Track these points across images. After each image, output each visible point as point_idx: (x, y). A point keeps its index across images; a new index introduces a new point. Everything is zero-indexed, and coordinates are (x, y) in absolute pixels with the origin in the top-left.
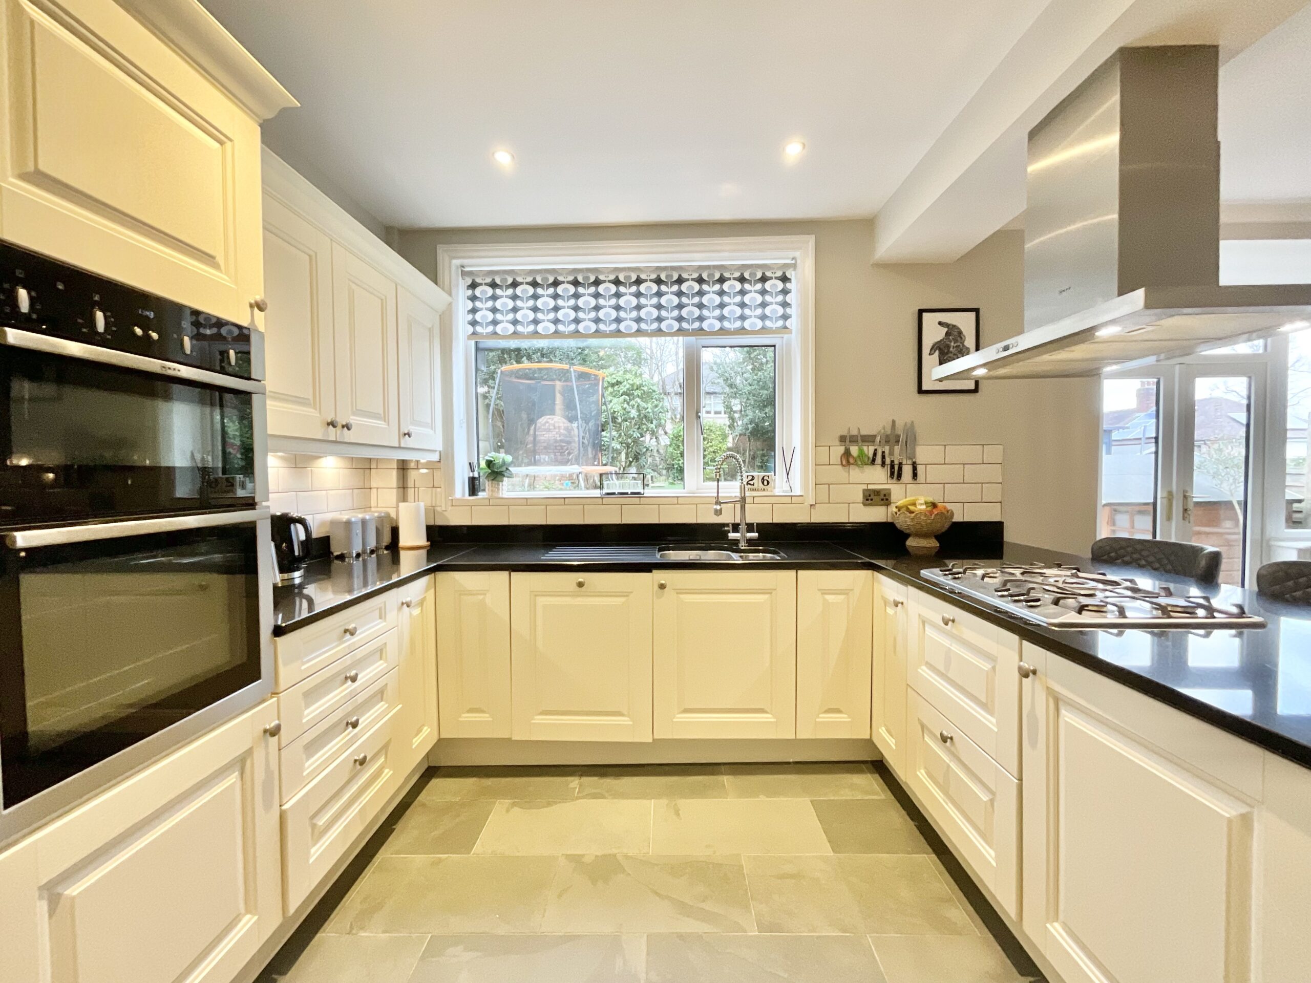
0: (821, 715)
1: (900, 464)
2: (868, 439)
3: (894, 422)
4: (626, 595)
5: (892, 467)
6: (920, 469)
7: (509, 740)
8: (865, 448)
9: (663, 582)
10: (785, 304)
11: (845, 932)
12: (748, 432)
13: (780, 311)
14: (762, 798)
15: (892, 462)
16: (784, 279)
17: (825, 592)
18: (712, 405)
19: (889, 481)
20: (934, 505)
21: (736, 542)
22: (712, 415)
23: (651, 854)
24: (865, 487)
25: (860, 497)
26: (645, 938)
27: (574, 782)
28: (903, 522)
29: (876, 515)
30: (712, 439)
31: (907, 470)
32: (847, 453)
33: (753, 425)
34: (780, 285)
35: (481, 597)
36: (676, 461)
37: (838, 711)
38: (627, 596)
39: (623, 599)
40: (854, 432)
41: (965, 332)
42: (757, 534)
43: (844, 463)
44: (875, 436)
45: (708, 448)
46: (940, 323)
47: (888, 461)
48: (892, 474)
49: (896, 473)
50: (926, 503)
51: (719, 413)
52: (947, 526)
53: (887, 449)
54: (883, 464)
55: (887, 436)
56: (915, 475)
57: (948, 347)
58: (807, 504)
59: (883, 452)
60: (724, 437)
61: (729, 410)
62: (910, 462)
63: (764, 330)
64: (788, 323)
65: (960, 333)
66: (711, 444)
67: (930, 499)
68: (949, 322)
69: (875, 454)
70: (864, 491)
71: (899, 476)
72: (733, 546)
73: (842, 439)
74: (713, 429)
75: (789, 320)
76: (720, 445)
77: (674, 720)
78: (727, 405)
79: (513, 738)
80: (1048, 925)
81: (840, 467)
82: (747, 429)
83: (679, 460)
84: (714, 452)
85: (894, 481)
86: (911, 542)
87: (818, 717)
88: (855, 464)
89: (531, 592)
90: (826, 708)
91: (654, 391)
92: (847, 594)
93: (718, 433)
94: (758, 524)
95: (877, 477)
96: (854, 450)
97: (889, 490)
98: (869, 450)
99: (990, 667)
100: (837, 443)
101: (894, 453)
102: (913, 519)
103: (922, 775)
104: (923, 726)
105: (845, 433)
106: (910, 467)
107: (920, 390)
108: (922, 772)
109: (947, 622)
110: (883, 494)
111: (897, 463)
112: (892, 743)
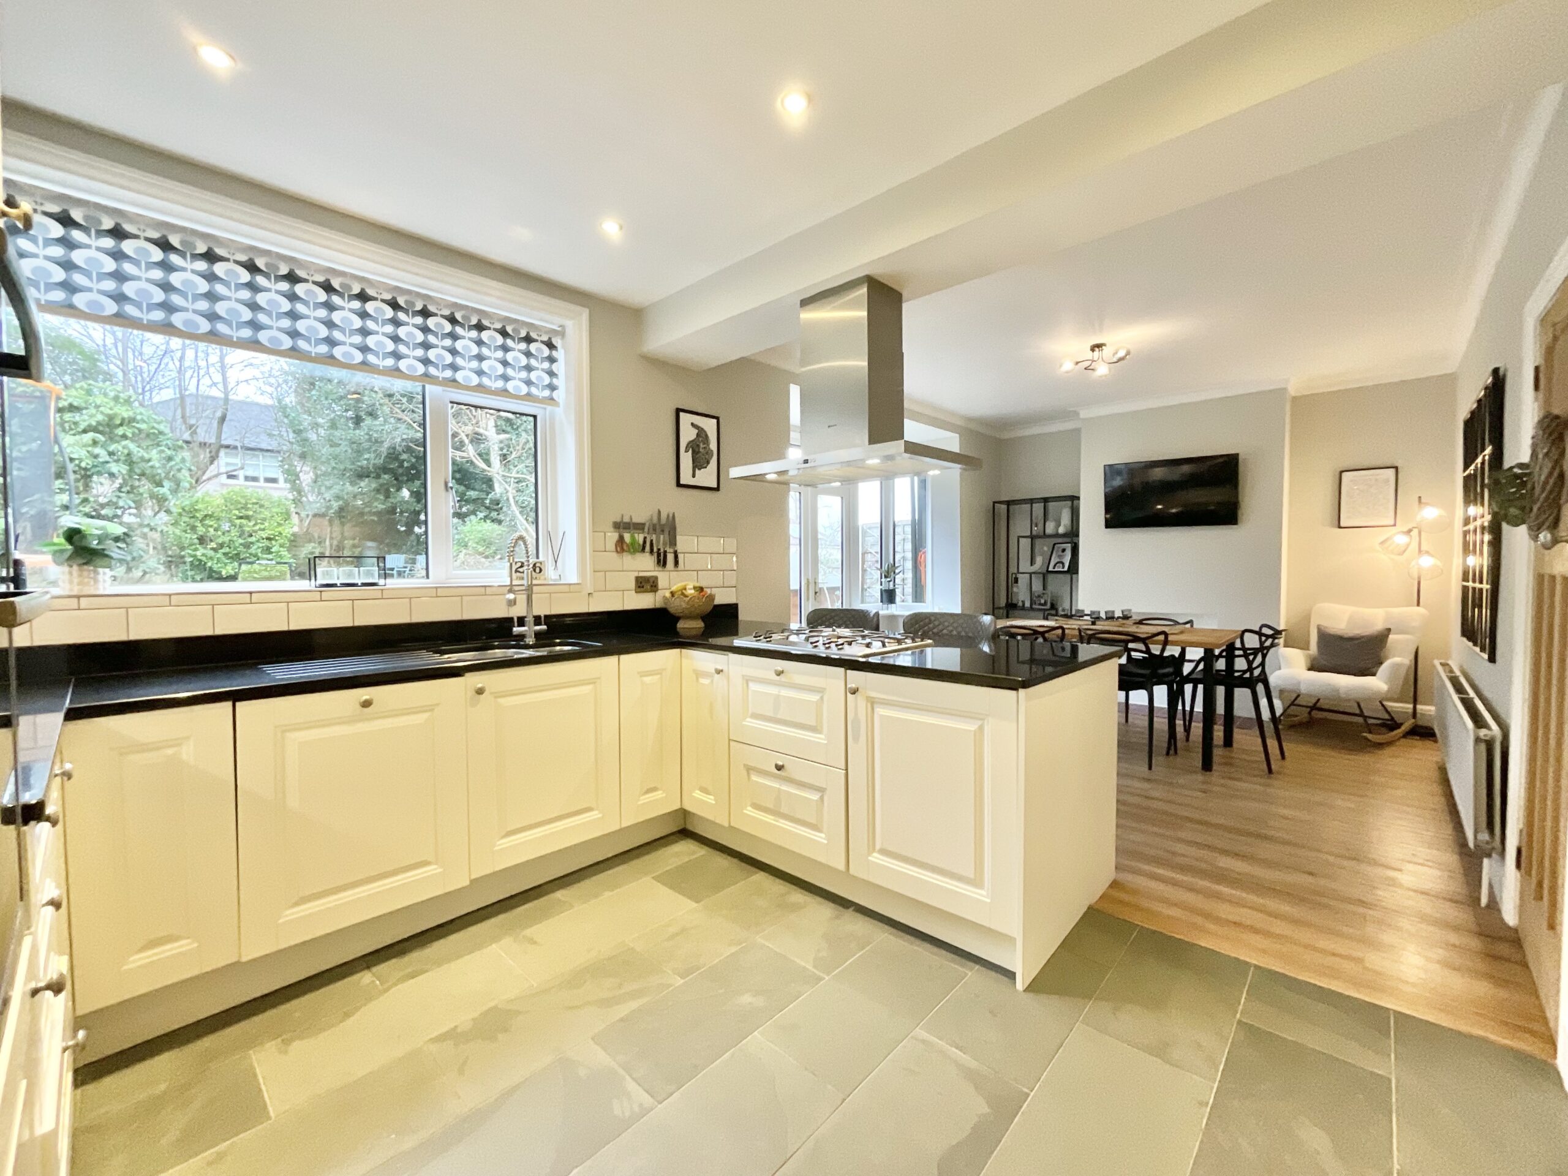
0: (642, 798)
1: (665, 552)
2: (639, 527)
3: (659, 512)
4: (430, 709)
5: (659, 555)
6: (681, 556)
7: (237, 963)
8: (636, 535)
9: (480, 685)
10: (551, 374)
11: (741, 944)
12: (332, 511)
13: (547, 380)
14: (607, 894)
15: (659, 550)
16: (550, 345)
17: (643, 674)
18: (261, 467)
19: (656, 569)
20: (701, 589)
21: (522, 637)
22: (262, 483)
23: (535, 985)
24: (636, 574)
25: (632, 584)
26: (591, 1042)
27: (365, 978)
28: (677, 606)
29: (644, 601)
30: (264, 520)
31: (670, 558)
32: (621, 539)
33: (341, 503)
34: (546, 352)
35: (170, 751)
36: (190, 552)
37: (654, 789)
38: (432, 710)
39: (425, 716)
40: (626, 519)
41: (709, 435)
42: (545, 627)
43: (619, 549)
44: (644, 524)
45: (256, 532)
46: (692, 424)
47: (655, 550)
48: (659, 562)
49: (662, 562)
50: (695, 588)
51: (274, 480)
52: (710, 608)
53: (654, 537)
54: (652, 551)
55: (654, 526)
56: (676, 563)
57: (698, 446)
58: (585, 593)
59: (652, 541)
60: (287, 516)
61: (293, 477)
62: (672, 550)
63: (529, 396)
64: (555, 394)
65: (707, 436)
66: (262, 527)
67: (697, 585)
68: (701, 425)
69: (645, 542)
70: (636, 578)
71: (665, 564)
72: (519, 642)
73: (617, 526)
74: (267, 504)
75: (555, 392)
76: (280, 529)
77: (496, 848)
78: (288, 470)
79: (244, 959)
80: (870, 858)
81: (615, 554)
82: (329, 508)
83: (196, 550)
84: (269, 539)
85: (660, 569)
86: (681, 625)
87: (639, 800)
88: (629, 551)
89: (276, 727)
90: (645, 789)
91: (161, 433)
92: (661, 674)
93: (274, 510)
94: (546, 616)
95: (645, 564)
96: (627, 537)
97: (656, 578)
98: (640, 538)
99: (818, 698)
100: (612, 529)
101: (660, 541)
102: (683, 603)
103: (750, 811)
104: (749, 769)
105: (618, 520)
106: (673, 555)
107: (679, 485)
108: (749, 808)
109: (779, 673)
110: (651, 581)
111: (662, 551)
112: (710, 799)
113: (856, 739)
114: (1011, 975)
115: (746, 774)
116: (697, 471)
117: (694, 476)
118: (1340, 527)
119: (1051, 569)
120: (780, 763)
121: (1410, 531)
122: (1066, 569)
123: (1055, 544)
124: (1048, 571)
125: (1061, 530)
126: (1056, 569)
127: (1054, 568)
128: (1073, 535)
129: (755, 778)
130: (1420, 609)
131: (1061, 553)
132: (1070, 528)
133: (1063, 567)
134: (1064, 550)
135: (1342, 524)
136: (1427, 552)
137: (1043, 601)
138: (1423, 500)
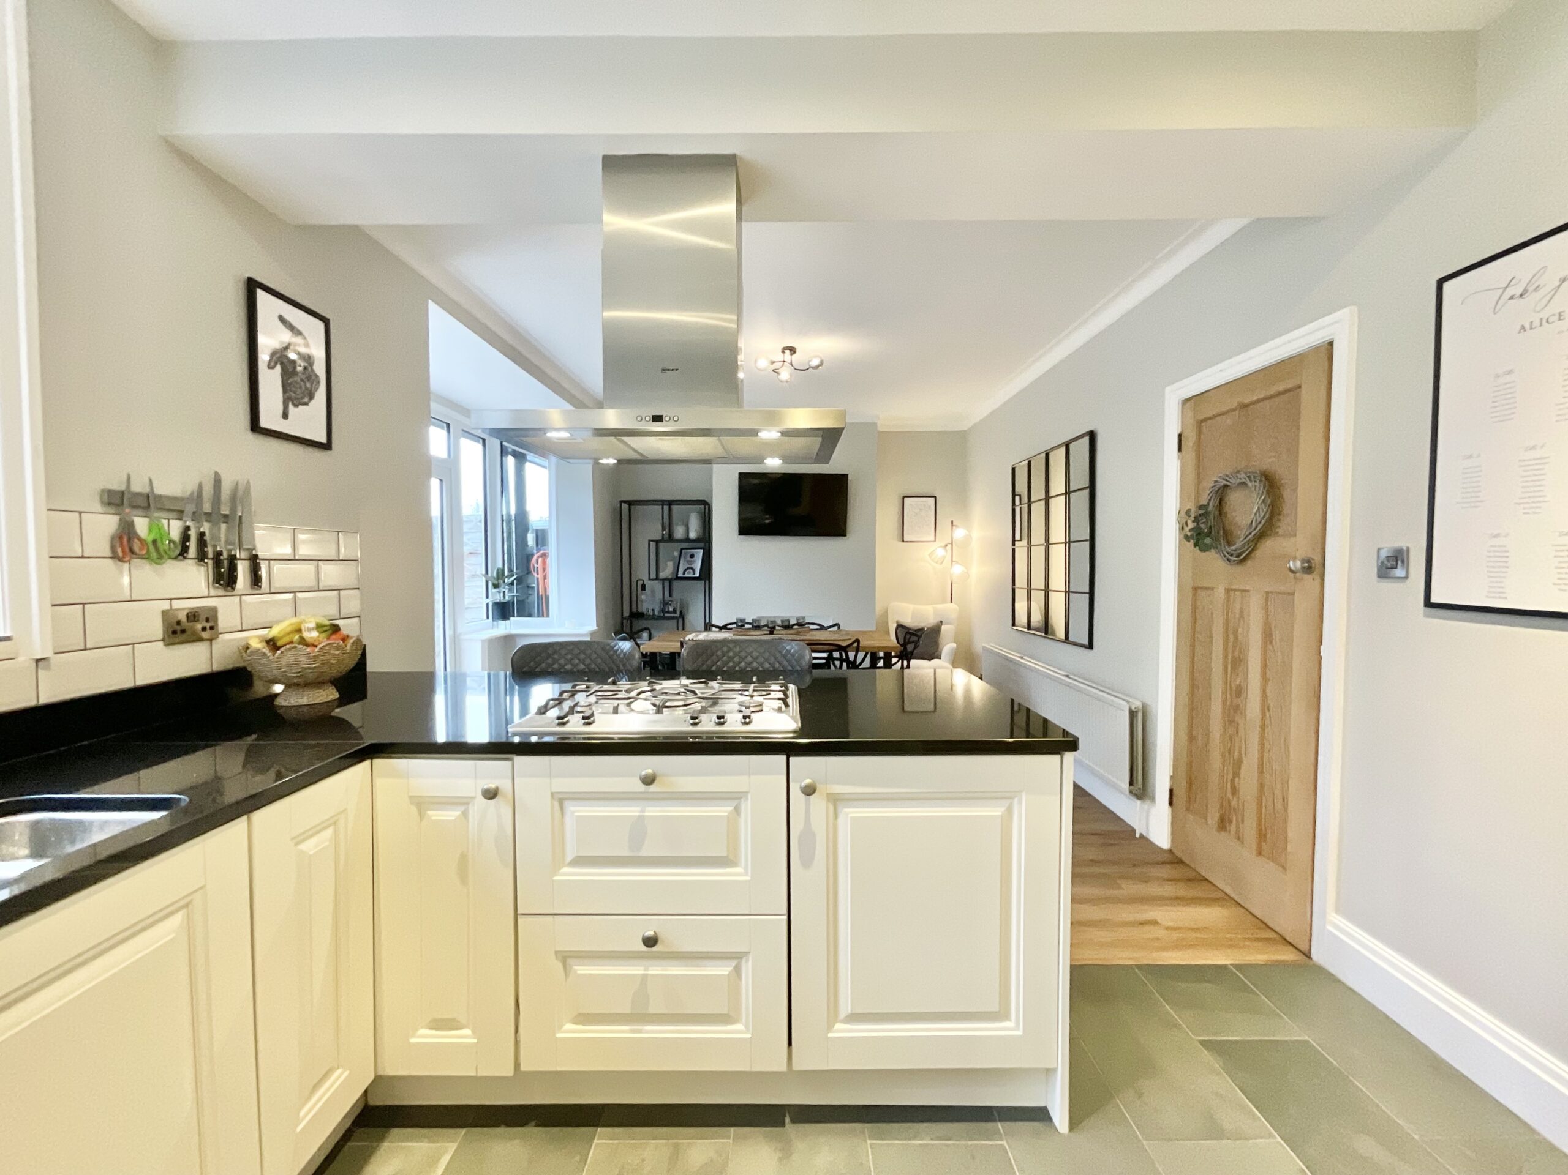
1: (232, 559)
2: (170, 504)
3: (216, 477)
5: (217, 563)
6: (264, 567)
8: (163, 522)
15: (217, 553)
19: (213, 592)
24: (166, 605)
25: (157, 629)
29: (189, 661)
31: (243, 570)
32: (125, 530)
40: (138, 487)
43: (120, 551)
44: (180, 500)
46: (280, 319)
47: (210, 550)
48: (217, 578)
49: (225, 578)
50: (319, 627)
53: (206, 529)
54: (201, 557)
55: (204, 504)
56: (256, 580)
57: (292, 362)
58: (24, 660)
59: (201, 536)
62: (245, 555)
67: (322, 620)
68: (293, 322)
69: (185, 537)
70: (165, 613)
71: (231, 583)
73: (114, 500)
80: (830, 1034)
81: (110, 563)
85: (221, 592)
88: (146, 557)
90: (309, 1088)
92: (336, 823)
95: (187, 584)
96: (141, 525)
97: (214, 610)
98: (175, 529)
99: (730, 809)
100: (98, 507)
101: (221, 538)
102: (303, 659)
103: (570, 1031)
104: (565, 958)
105: (117, 485)
106: (246, 563)
107: (255, 426)
108: (569, 1026)
109: (649, 780)
110: (203, 617)
111: (225, 555)
112: (464, 1036)
113: (807, 863)
114: (1041, 1115)
115: (560, 965)
116: (292, 409)
117: (285, 416)
118: (903, 541)
119: (680, 575)
120: (650, 933)
121: (946, 546)
122: (697, 575)
123: (682, 549)
124: (677, 578)
125: (693, 535)
126: (686, 575)
127: (684, 574)
128: (705, 541)
129: (582, 970)
130: (953, 606)
131: (689, 559)
132: (701, 534)
133: (694, 574)
134: (692, 556)
135: (905, 540)
136: (957, 562)
137: (671, 609)
138: (954, 524)
